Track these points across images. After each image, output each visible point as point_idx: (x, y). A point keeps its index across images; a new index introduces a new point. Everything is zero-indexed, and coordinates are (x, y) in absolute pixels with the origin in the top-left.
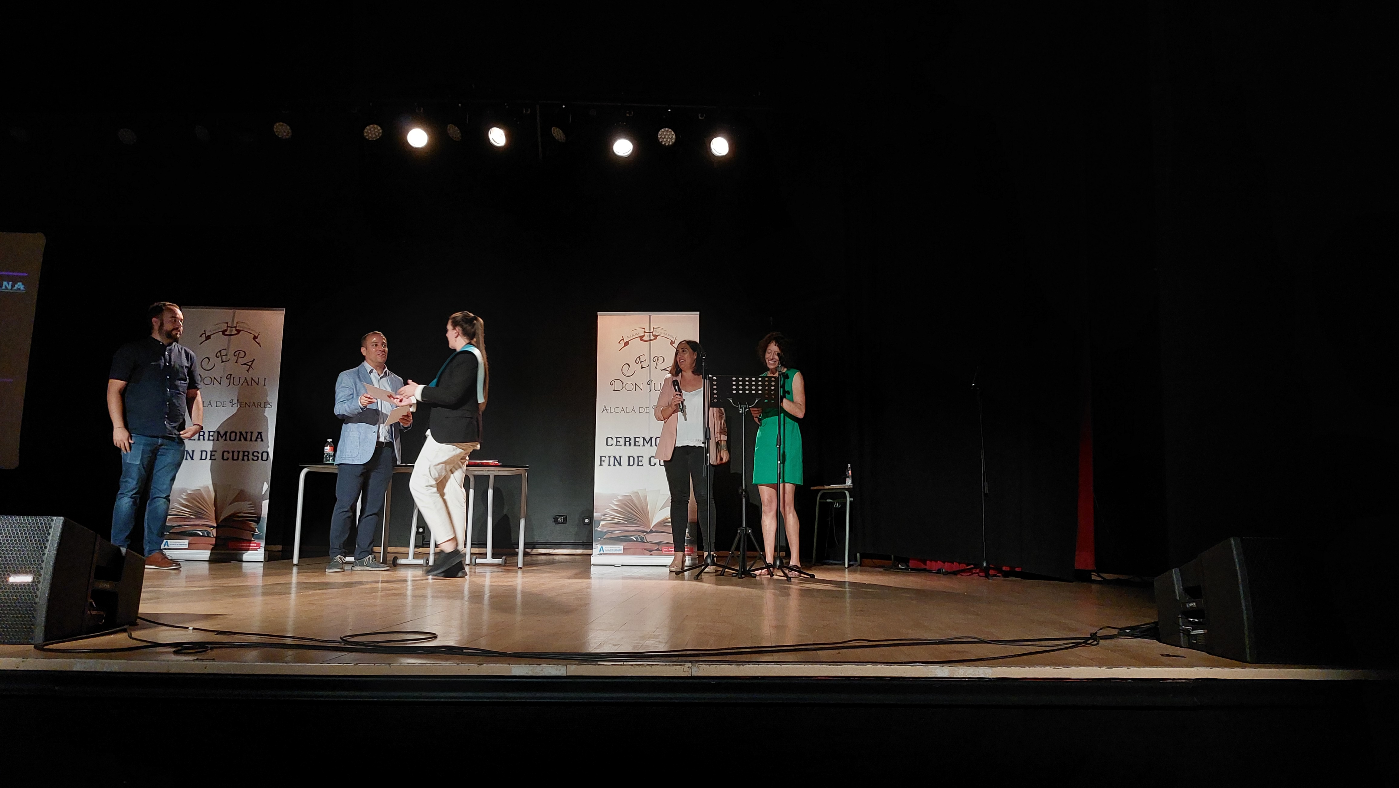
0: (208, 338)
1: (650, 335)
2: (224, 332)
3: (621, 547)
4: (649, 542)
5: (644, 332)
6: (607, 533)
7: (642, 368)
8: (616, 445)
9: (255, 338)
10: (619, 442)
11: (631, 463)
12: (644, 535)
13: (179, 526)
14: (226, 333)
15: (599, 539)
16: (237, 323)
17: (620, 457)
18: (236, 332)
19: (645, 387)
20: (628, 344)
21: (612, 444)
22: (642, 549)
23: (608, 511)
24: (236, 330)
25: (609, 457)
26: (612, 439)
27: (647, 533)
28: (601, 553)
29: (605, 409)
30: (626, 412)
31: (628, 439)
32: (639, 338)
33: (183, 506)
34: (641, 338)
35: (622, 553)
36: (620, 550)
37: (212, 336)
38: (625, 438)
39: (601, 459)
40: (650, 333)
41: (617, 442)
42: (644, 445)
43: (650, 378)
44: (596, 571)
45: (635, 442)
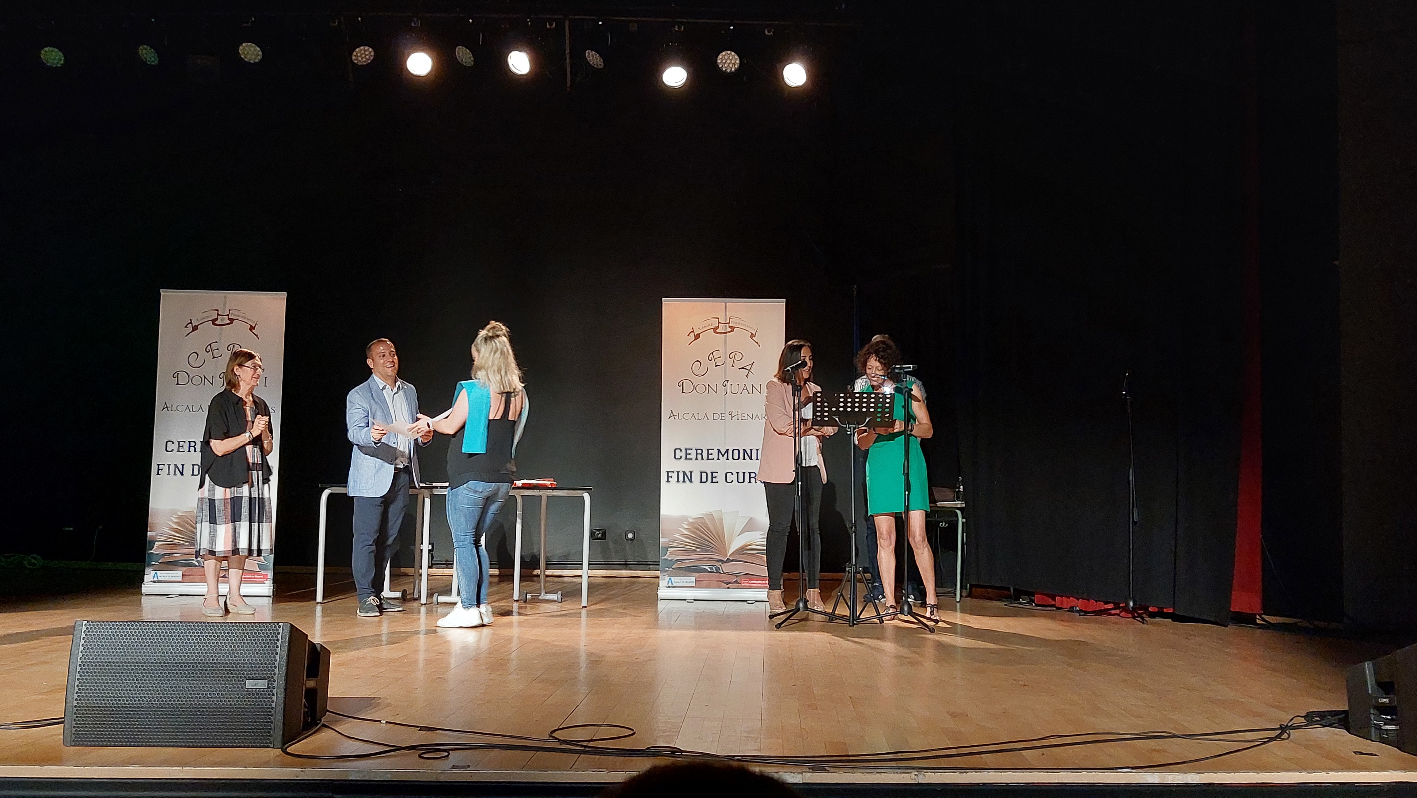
0: (195, 328)
1: (725, 327)
2: (214, 321)
3: (693, 579)
4: (725, 574)
5: (719, 323)
6: (677, 562)
7: (716, 366)
8: (686, 458)
9: (252, 328)
10: (690, 454)
11: (704, 480)
12: (720, 566)
13: (171, 554)
14: (216, 322)
15: (667, 569)
16: (230, 310)
17: (691, 472)
18: (229, 322)
19: (721, 389)
20: (699, 337)
21: (681, 457)
22: (718, 581)
23: (677, 536)
24: (229, 319)
25: (678, 472)
26: (681, 451)
27: (723, 562)
28: (669, 585)
29: (672, 415)
30: (697, 418)
31: (699, 452)
32: (712, 330)
33: (173, 531)
34: (715, 330)
35: (694, 585)
36: (692, 582)
37: (199, 327)
38: (697, 450)
39: (668, 474)
40: (725, 324)
41: (687, 454)
42: (718, 459)
43: (725, 378)
44: (664, 606)
45: (708, 454)
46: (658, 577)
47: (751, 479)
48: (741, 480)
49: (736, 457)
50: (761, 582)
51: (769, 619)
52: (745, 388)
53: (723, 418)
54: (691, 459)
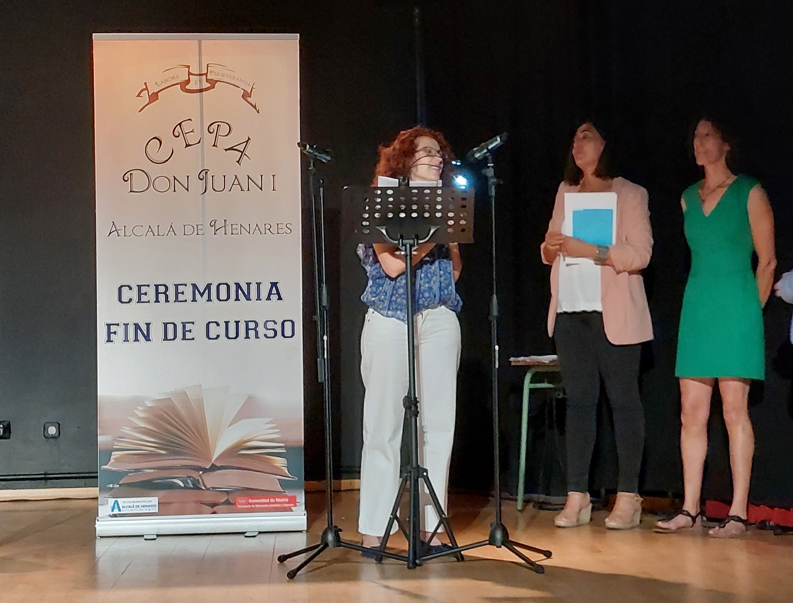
3: (155, 501)
4: (208, 489)
5: (190, 74)
6: (125, 473)
7: (187, 146)
8: (139, 301)
10: (146, 294)
11: (170, 335)
12: (200, 476)
15: (111, 486)
17: (148, 325)
19: (197, 185)
20: (158, 99)
21: (130, 300)
23: (127, 430)
25: (126, 325)
26: (130, 288)
27: (205, 470)
29: (114, 229)
30: (156, 234)
31: (162, 289)
32: (179, 86)
35: (157, 511)
38: (157, 286)
40: (200, 75)
41: (140, 294)
42: (194, 300)
43: (203, 165)
44: (106, 548)
45: (177, 293)
46: (97, 498)
47: (250, 331)
48: (232, 334)
49: (223, 296)
50: (268, 501)
51: (278, 562)
52: (236, 182)
53: (200, 232)
54: (149, 302)
